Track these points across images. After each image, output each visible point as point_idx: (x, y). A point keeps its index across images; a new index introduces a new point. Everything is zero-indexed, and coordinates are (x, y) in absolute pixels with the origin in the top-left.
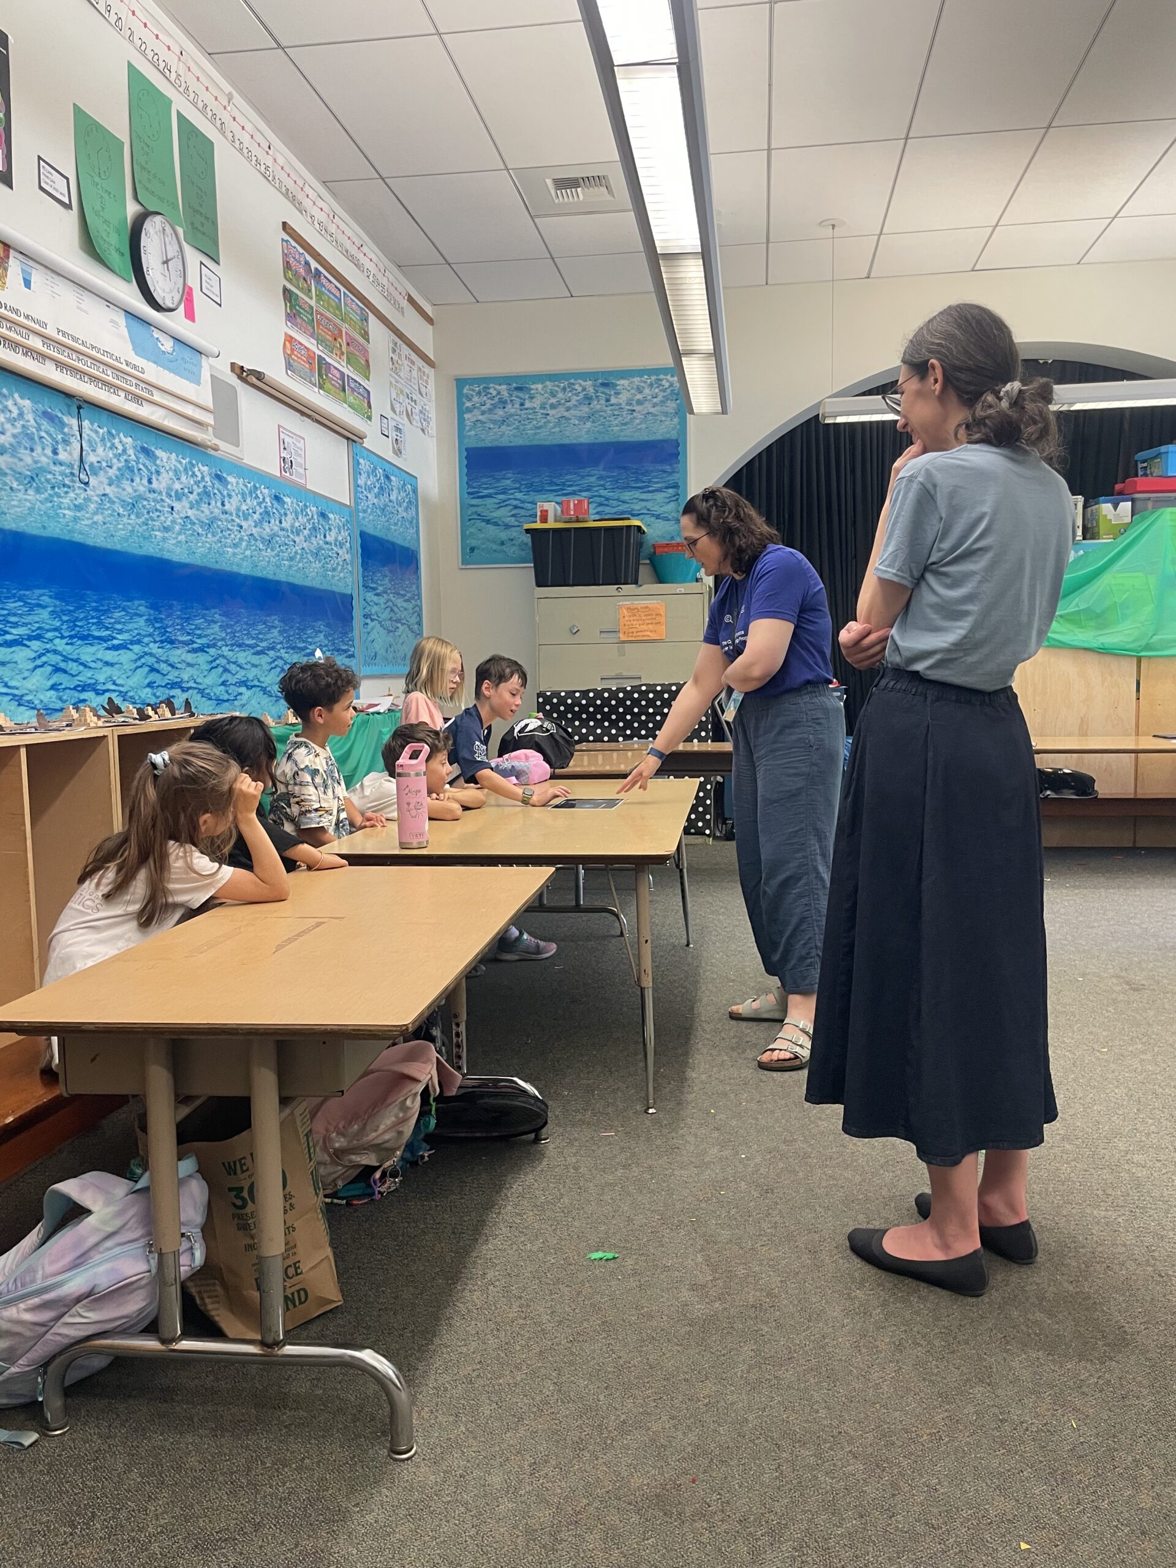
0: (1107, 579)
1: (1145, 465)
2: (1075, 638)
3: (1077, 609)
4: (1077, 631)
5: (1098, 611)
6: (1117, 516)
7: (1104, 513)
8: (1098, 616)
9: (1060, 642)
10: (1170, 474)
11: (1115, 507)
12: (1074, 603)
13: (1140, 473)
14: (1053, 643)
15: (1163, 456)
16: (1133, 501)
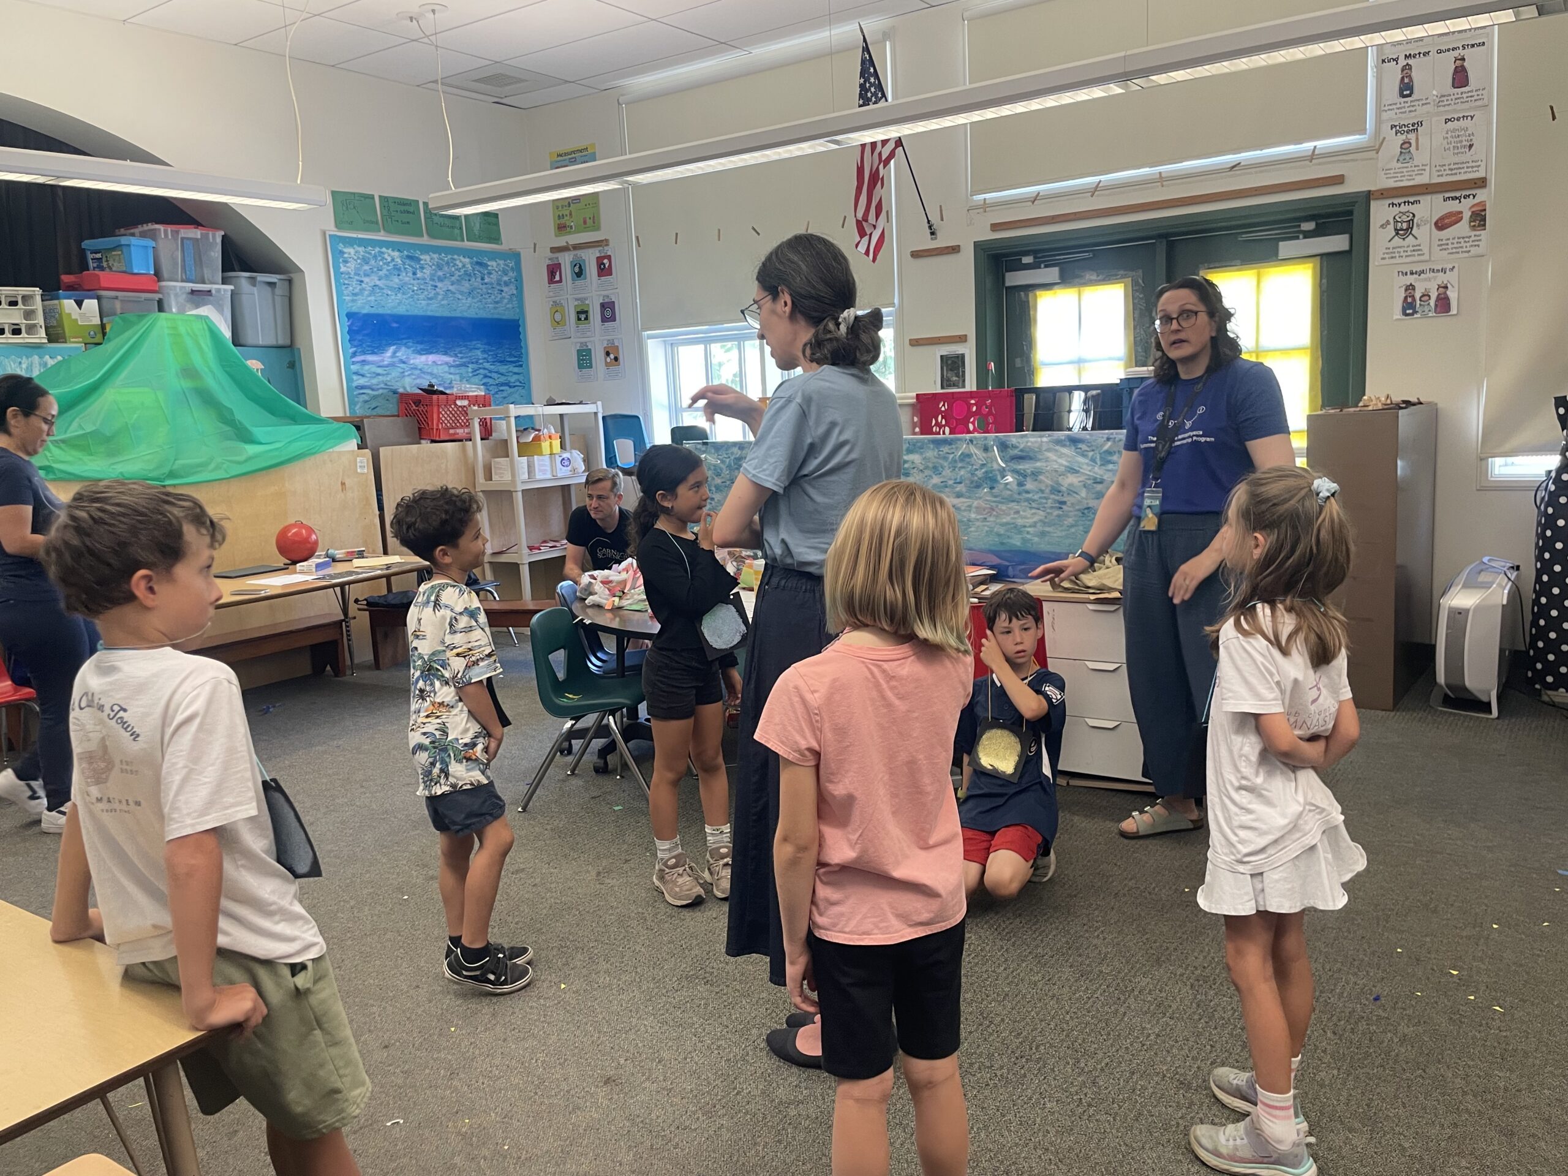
0: (110, 395)
1: (99, 256)
2: (86, 468)
3: (81, 432)
4: (86, 458)
5: (108, 434)
6: (83, 315)
7: (67, 311)
8: (108, 440)
9: (70, 474)
10: (136, 271)
11: (79, 304)
12: (75, 424)
13: (91, 265)
14: (59, 475)
15: (125, 249)
16: (99, 298)
